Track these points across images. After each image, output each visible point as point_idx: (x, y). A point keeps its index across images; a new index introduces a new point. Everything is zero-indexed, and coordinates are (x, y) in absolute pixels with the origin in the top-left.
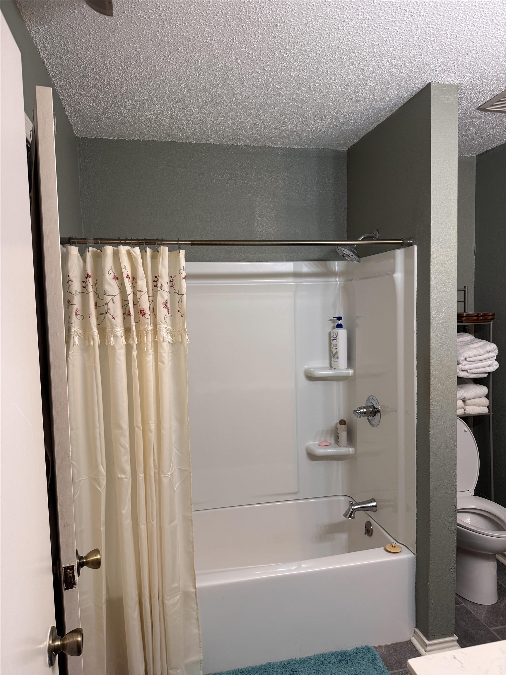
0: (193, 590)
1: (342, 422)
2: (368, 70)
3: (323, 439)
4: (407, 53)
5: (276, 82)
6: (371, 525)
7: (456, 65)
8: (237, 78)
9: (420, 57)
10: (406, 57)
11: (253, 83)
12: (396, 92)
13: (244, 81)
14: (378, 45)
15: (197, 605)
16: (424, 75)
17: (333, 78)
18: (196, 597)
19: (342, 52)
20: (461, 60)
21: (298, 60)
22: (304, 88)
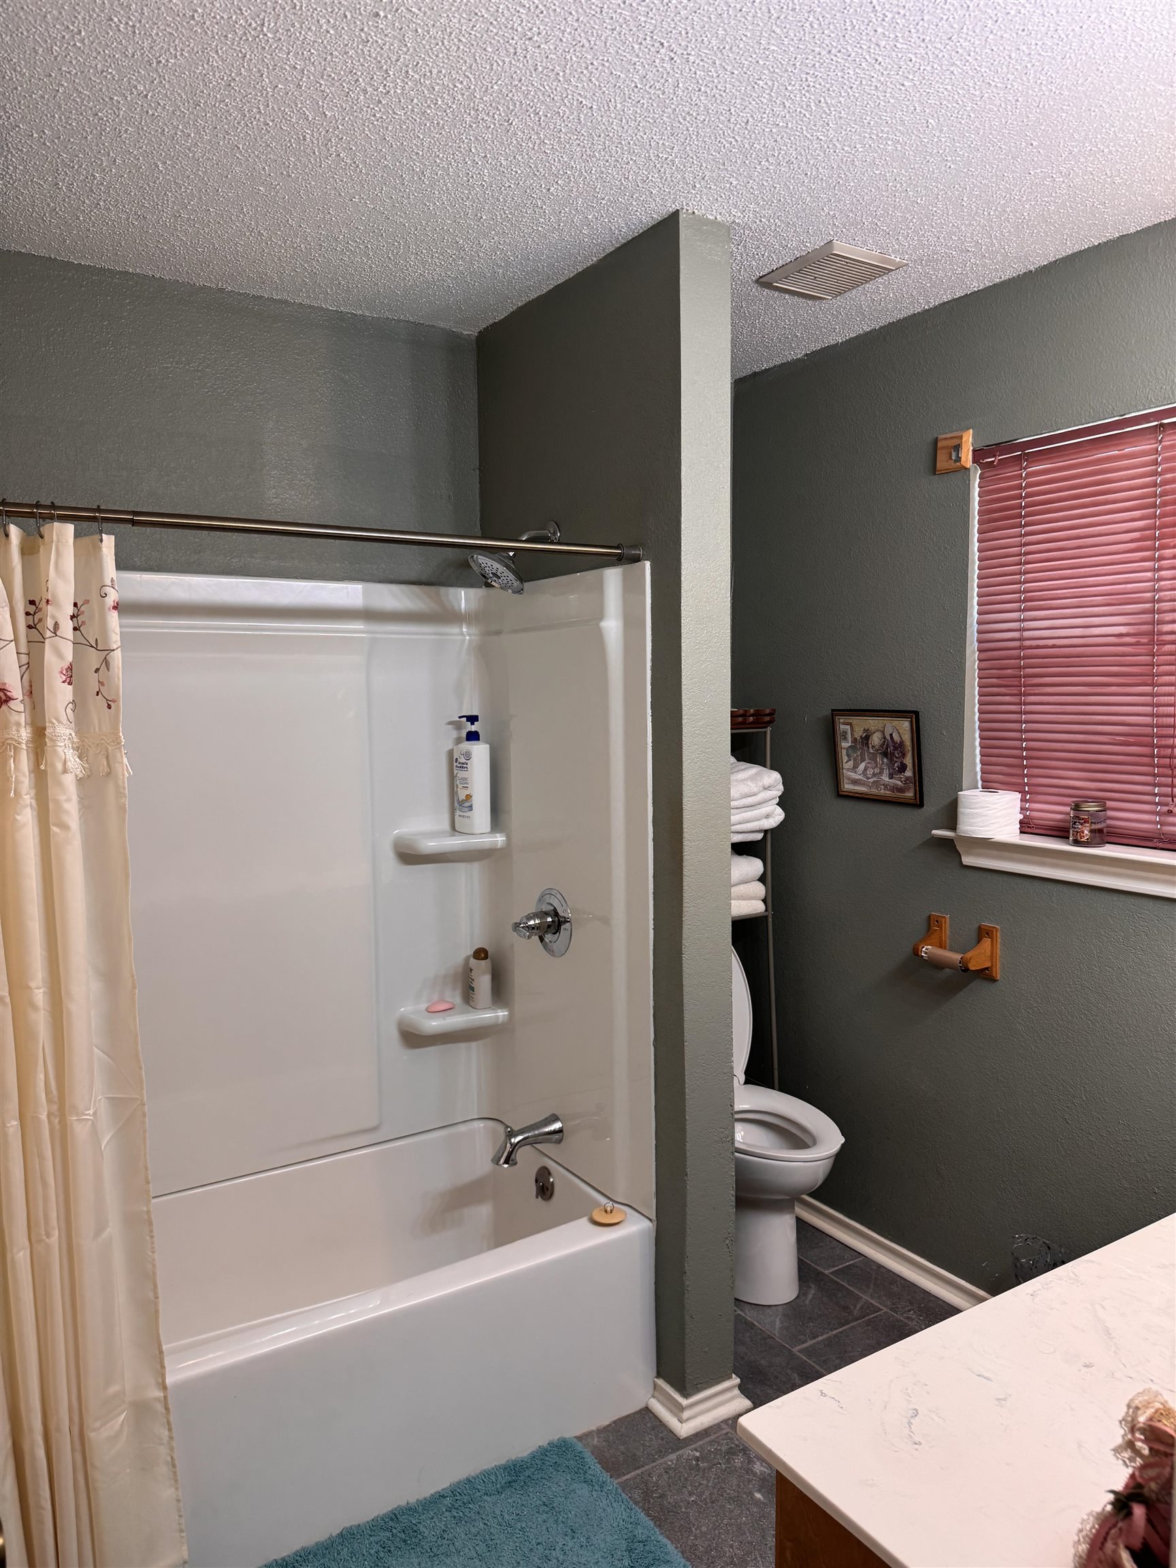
0: (160, 1394)
1: (480, 954)
2: (559, 160)
3: (436, 997)
4: (645, 137)
5: (346, 148)
6: (549, 1174)
7: (735, 183)
8: (252, 123)
9: (670, 151)
10: (642, 146)
11: (290, 141)
12: (606, 220)
13: (269, 132)
14: (592, 107)
15: (170, 1430)
16: (669, 192)
17: (480, 163)
18: (167, 1409)
19: (511, 107)
20: (745, 173)
21: (410, 107)
22: (409, 174)
